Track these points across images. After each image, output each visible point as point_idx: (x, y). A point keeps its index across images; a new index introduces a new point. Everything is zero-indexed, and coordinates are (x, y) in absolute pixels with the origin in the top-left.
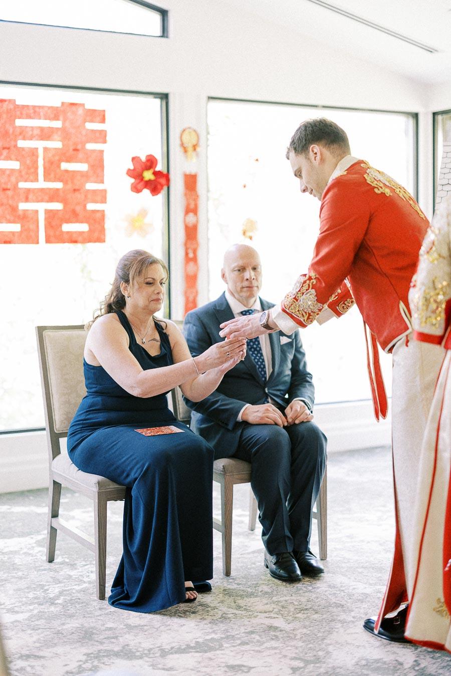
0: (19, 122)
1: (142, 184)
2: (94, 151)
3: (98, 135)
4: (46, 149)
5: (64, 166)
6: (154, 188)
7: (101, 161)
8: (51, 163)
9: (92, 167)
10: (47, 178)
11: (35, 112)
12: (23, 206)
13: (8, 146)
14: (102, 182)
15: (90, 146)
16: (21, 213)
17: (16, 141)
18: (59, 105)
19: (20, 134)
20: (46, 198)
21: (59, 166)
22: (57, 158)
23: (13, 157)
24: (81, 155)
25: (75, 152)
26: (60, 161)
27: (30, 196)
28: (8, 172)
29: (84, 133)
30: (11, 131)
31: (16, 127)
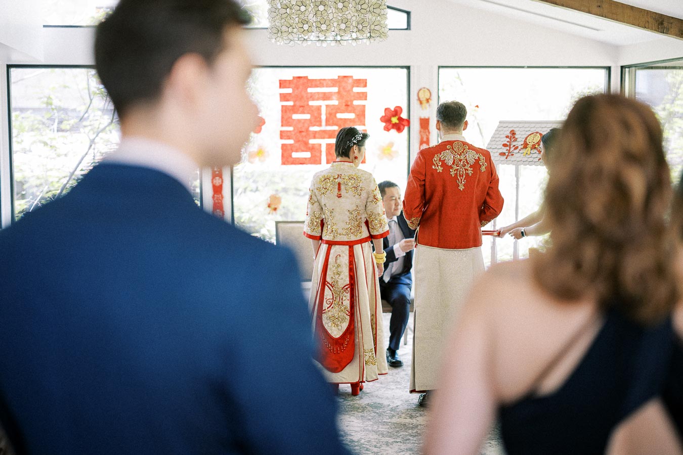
0: (310, 90)
1: (391, 126)
2: (358, 106)
3: (361, 95)
4: (327, 106)
5: (339, 116)
6: (398, 128)
7: (364, 111)
8: (330, 114)
9: (357, 116)
10: (327, 124)
11: (321, 83)
12: (312, 141)
13: (302, 104)
14: (364, 125)
15: (356, 103)
16: (310, 146)
17: (308, 102)
18: (336, 78)
19: (311, 97)
20: (327, 136)
21: (335, 116)
22: (334, 111)
23: (305, 111)
24: (350, 108)
25: (346, 107)
26: (336, 112)
27: (317, 136)
28: (303, 121)
29: (352, 94)
30: (305, 95)
31: (308, 93)
